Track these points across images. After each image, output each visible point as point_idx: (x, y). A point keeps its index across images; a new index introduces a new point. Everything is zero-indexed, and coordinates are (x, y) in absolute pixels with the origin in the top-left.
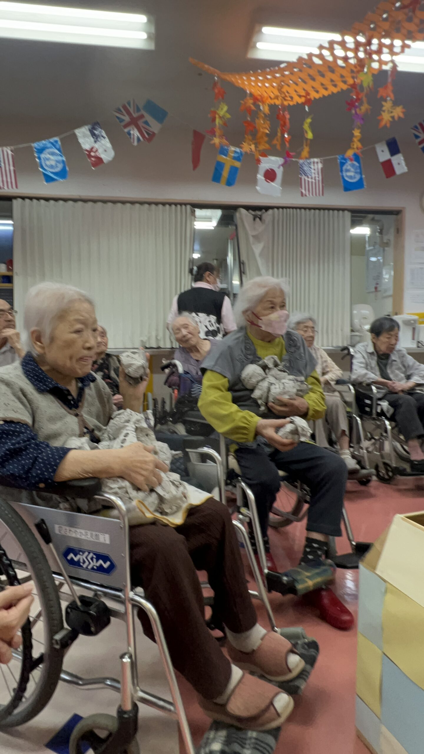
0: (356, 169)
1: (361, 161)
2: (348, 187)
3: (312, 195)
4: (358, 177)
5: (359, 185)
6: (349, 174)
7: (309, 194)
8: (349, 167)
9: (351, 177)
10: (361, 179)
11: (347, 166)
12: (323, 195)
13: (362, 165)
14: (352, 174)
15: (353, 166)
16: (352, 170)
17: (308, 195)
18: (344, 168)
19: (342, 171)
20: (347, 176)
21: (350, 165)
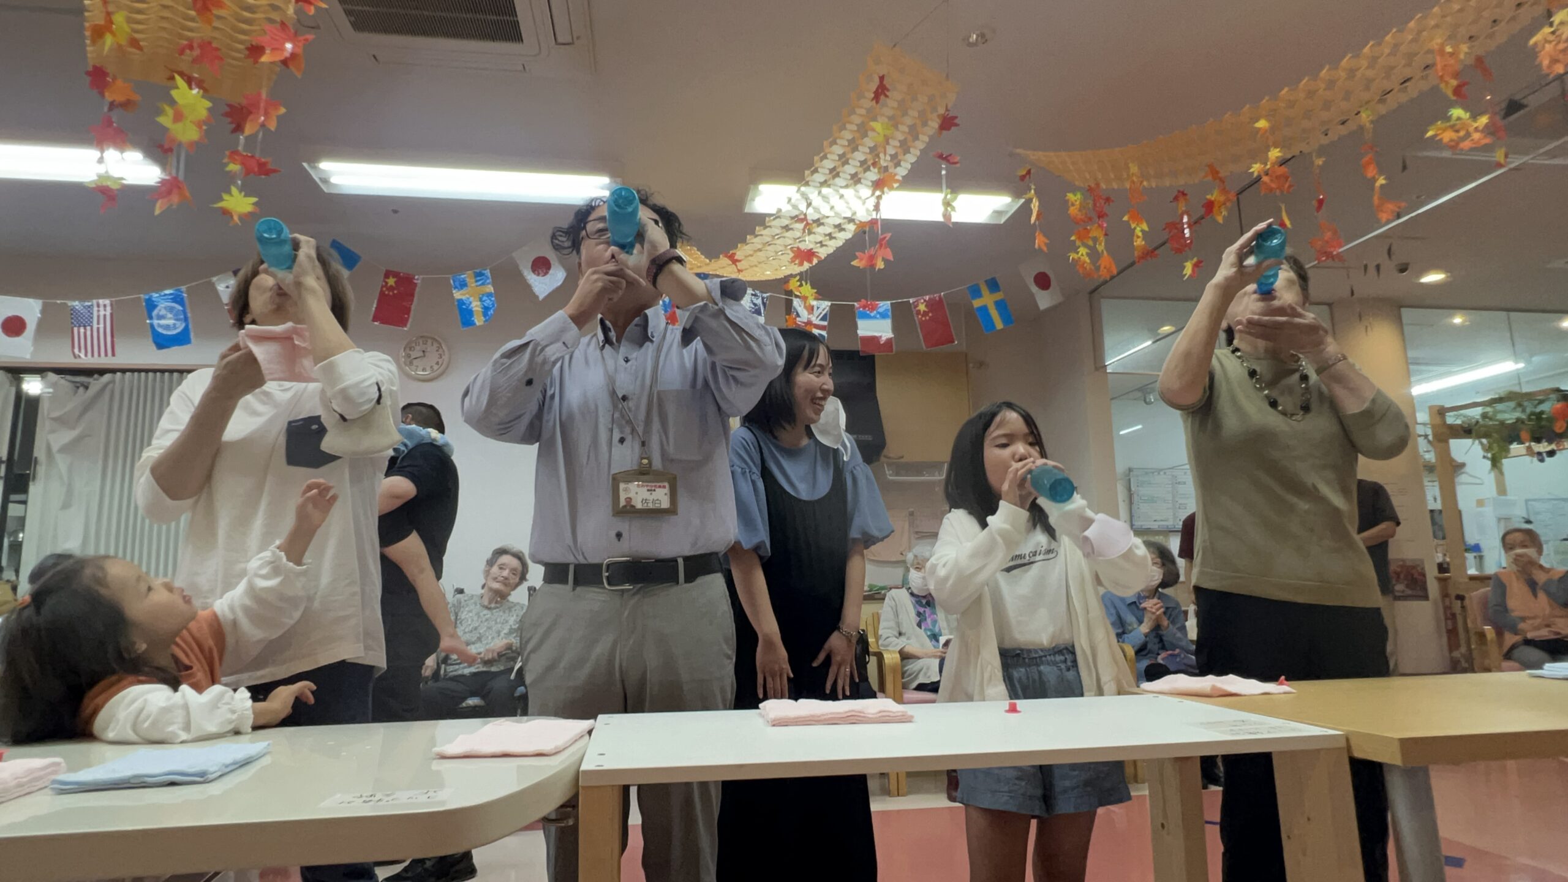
0: (175, 315)
1: (187, 301)
2: (162, 342)
3: (93, 355)
4: (181, 327)
5: (182, 339)
6: (163, 322)
7: (86, 355)
8: (163, 312)
9: (167, 327)
10: (186, 330)
11: (160, 310)
12: (113, 354)
13: (188, 310)
14: (171, 322)
15: (171, 309)
16: (170, 315)
17: (82, 355)
18: (155, 313)
19: (151, 318)
20: (160, 326)
21: (165, 308)
